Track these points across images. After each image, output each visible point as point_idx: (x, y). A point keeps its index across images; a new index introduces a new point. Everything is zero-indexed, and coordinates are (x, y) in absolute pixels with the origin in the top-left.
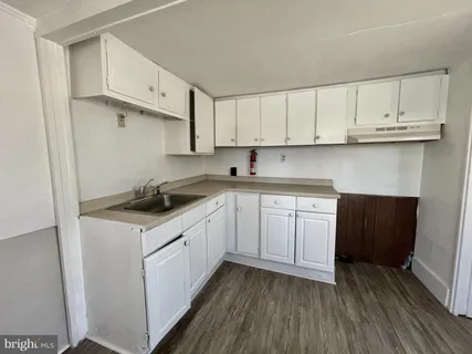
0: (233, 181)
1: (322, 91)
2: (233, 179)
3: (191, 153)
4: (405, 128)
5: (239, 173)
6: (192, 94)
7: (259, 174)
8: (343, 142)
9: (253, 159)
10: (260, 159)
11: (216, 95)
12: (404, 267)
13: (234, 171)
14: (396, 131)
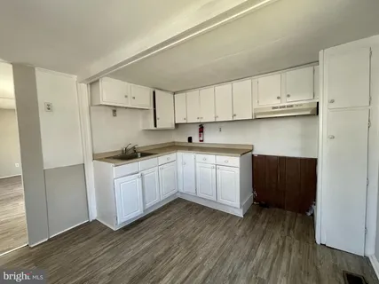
0: (189, 146)
1: (236, 84)
2: (190, 144)
3: (154, 128)
4: (292, 106)
5: (193, 141)
6: (154, 93)
7: (205, 141)
8: (251, 118)
9: (201, 130)
10: (205, 130)
11: (174, 91)
12: (309, 214)
13: (190, 139)
14: (286, 109)
